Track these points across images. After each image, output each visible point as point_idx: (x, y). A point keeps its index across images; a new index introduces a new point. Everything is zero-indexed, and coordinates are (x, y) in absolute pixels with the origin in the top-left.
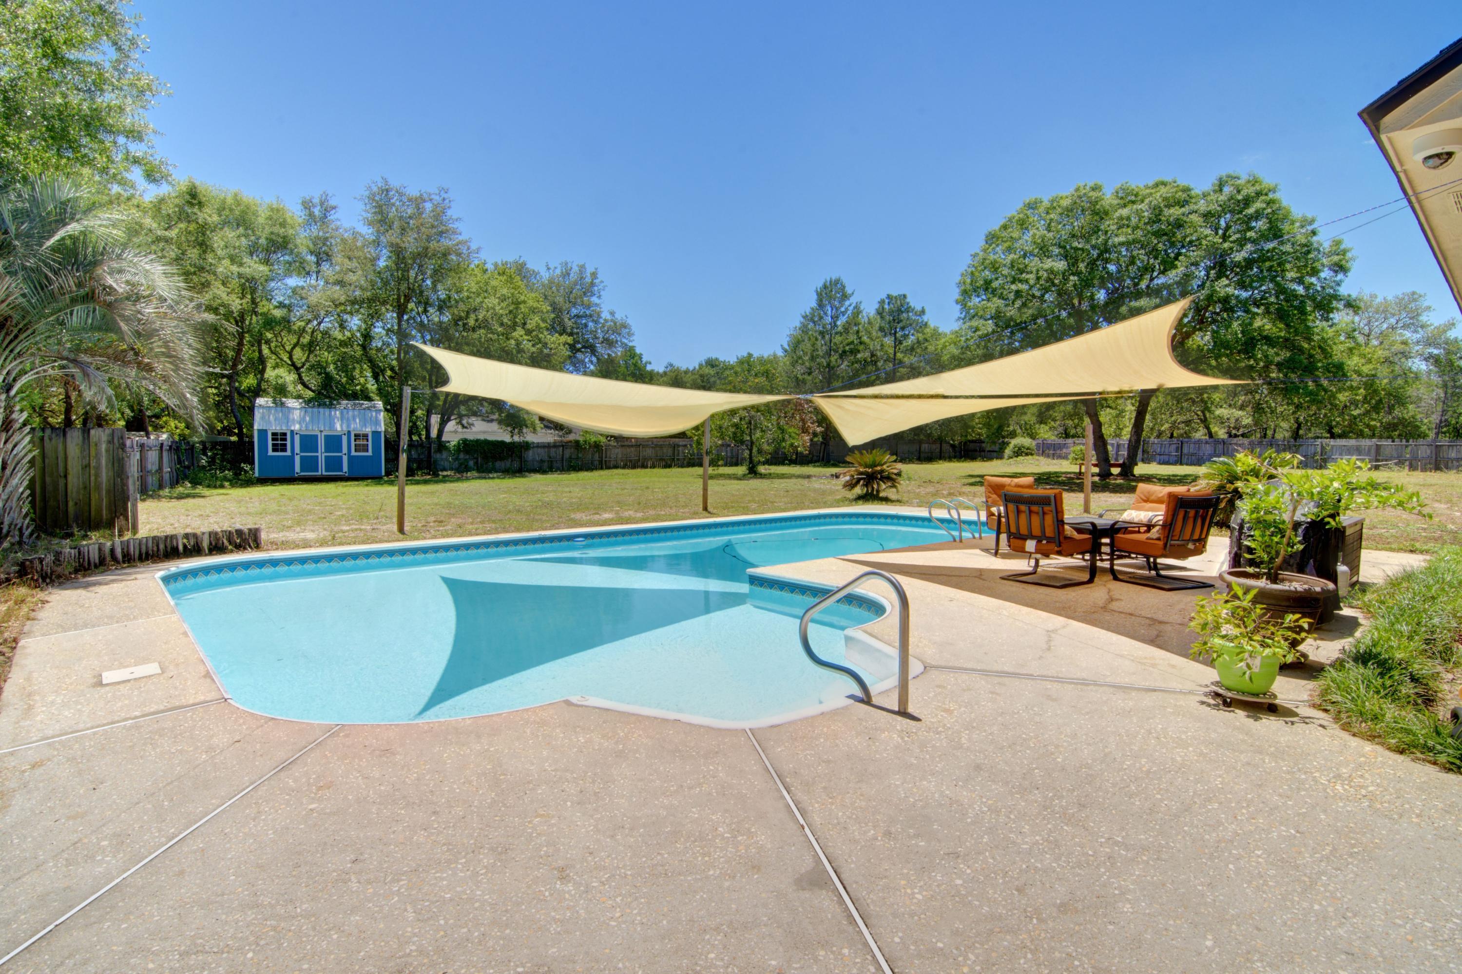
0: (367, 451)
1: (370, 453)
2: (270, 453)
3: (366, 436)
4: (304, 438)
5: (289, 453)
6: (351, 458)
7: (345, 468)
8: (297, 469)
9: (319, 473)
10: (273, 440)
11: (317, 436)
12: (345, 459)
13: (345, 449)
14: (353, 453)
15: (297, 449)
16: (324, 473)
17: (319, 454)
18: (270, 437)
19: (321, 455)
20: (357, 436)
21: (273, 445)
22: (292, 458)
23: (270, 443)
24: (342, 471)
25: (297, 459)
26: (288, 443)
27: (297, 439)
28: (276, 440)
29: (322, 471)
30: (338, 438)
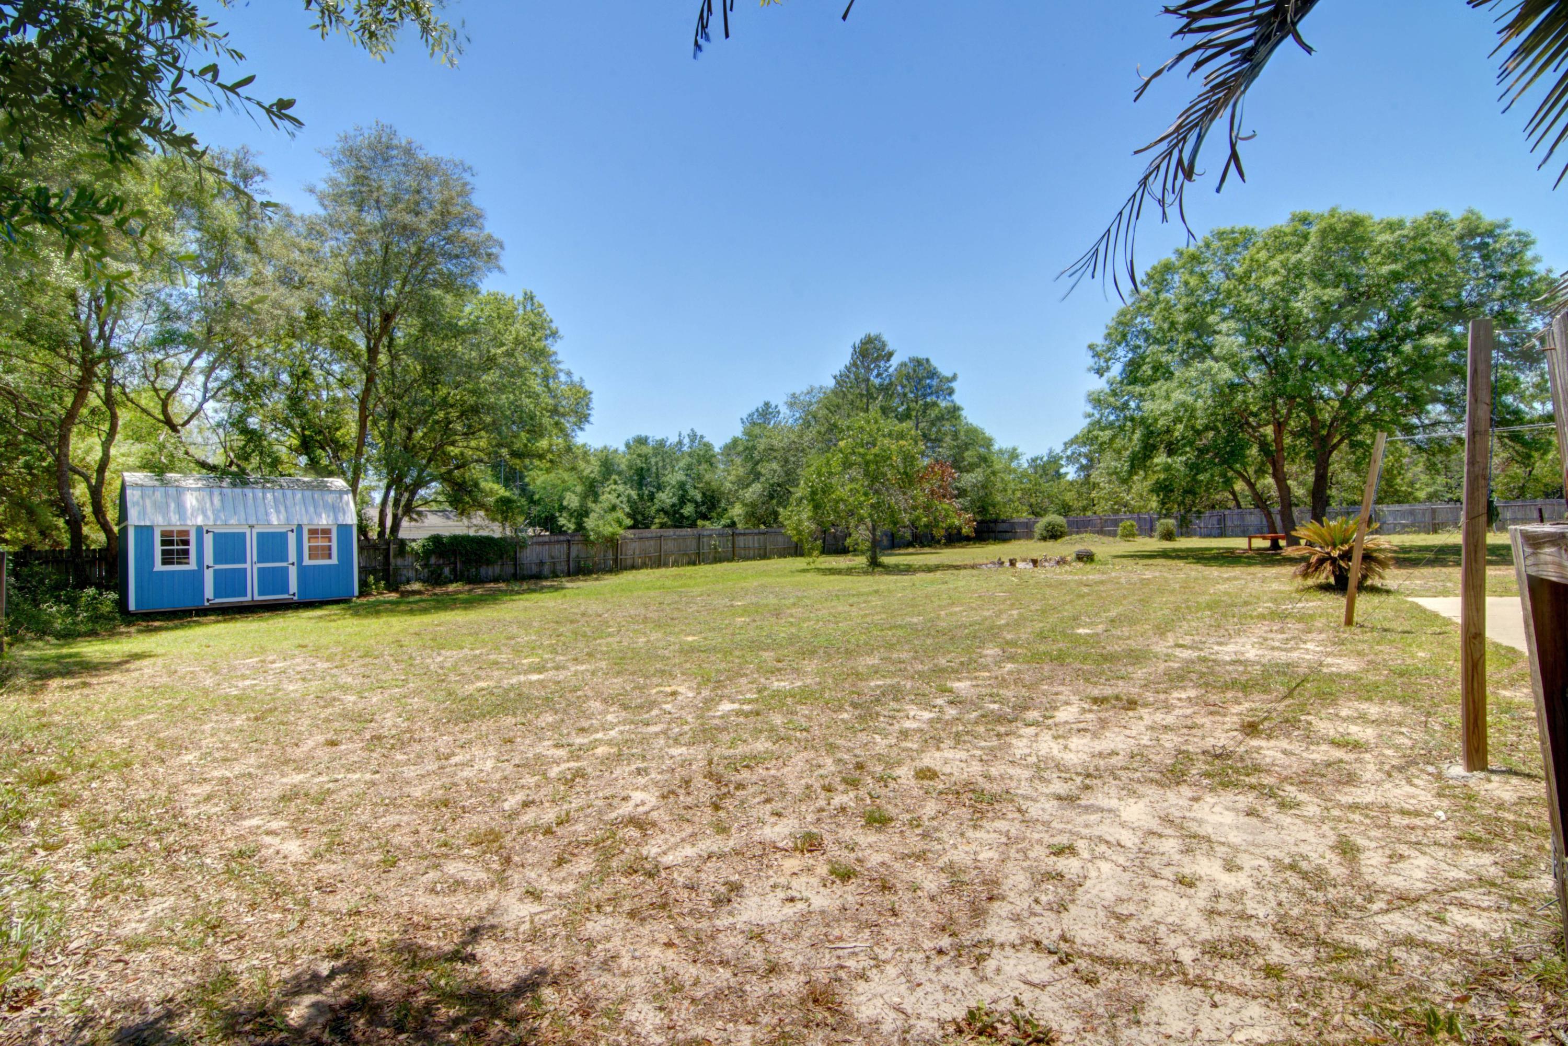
0: (330, 557)
1: (334, 561)
2: (159, 567)
3: (326, 532)
4: (218, 537)
5: (192, 565)
6: (303, 572)
7: (293, 587)
8: (209, 592)
9: (249, 598)
10: (164, 543)
11: (244, 534)
12: (293, 573)
13: (292, 556)
14: (307, 562)
15: (209, 558)
16: (257, 598)
17: (248, 566)
18: (158, 539)
19: (252, 566)
20: (313, 532)
21: (164, 552)
22: (198, 576)
23: (158, 548)
24: (287, 592)
25: (209, 576)
26: (193, 548)
27: (208, 540)
28: (171, 543)
29: (253, 594)
30: (282, 538)
